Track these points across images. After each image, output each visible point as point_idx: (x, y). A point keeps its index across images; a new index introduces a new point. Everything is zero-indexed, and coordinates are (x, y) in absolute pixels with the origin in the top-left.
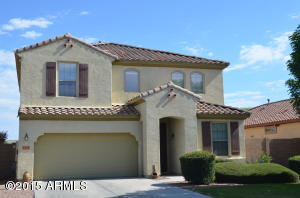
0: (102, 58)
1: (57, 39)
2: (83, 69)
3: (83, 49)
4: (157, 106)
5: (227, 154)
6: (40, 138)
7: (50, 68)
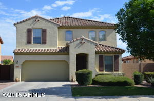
0: (53, 25)
1: (32, 18)
2: (44, 31)
3: (44, 22)
4: (75, 48)
5: (112, 71)
6: (24, 62)
7: (29, 31)
